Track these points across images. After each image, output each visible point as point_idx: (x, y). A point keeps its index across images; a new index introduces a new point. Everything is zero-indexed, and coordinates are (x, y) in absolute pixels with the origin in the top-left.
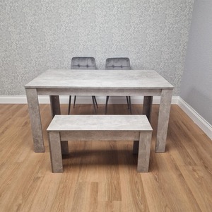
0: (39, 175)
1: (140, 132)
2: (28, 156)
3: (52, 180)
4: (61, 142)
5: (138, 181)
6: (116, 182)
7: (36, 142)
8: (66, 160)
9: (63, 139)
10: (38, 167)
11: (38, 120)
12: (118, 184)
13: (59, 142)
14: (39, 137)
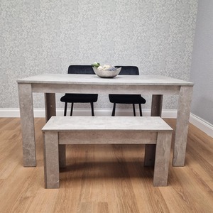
0: (28, 194)
1: (157, 132)
2: (14, 171)
3: (45, 200)
4: (59, 145)
5: (160, 200)
6: (130, 202)
7: (27, 153)
8: (64, 174)
9: (62, 142)
10: (27, 184)
11: (30, 124)
12: (134, 203)
13: (57, 145)
14: (30, 146)
